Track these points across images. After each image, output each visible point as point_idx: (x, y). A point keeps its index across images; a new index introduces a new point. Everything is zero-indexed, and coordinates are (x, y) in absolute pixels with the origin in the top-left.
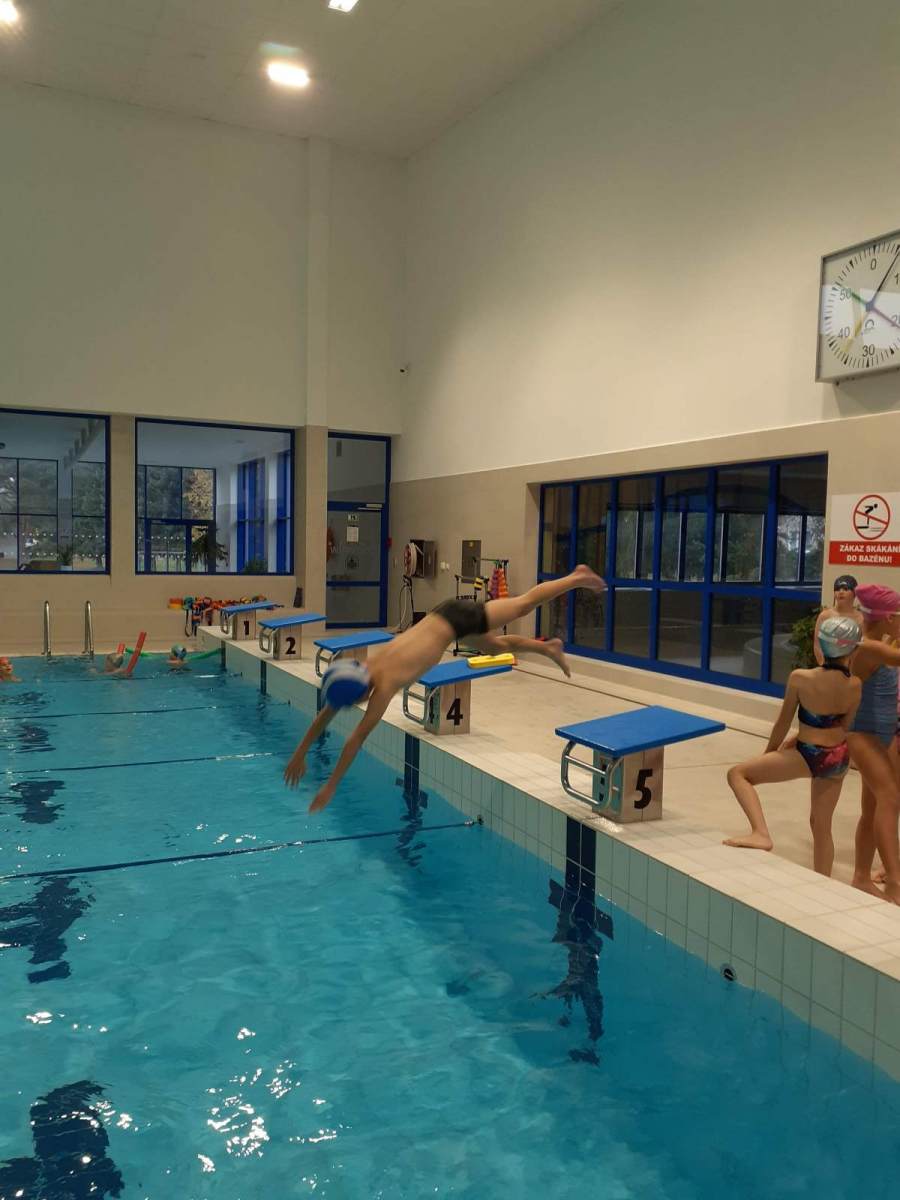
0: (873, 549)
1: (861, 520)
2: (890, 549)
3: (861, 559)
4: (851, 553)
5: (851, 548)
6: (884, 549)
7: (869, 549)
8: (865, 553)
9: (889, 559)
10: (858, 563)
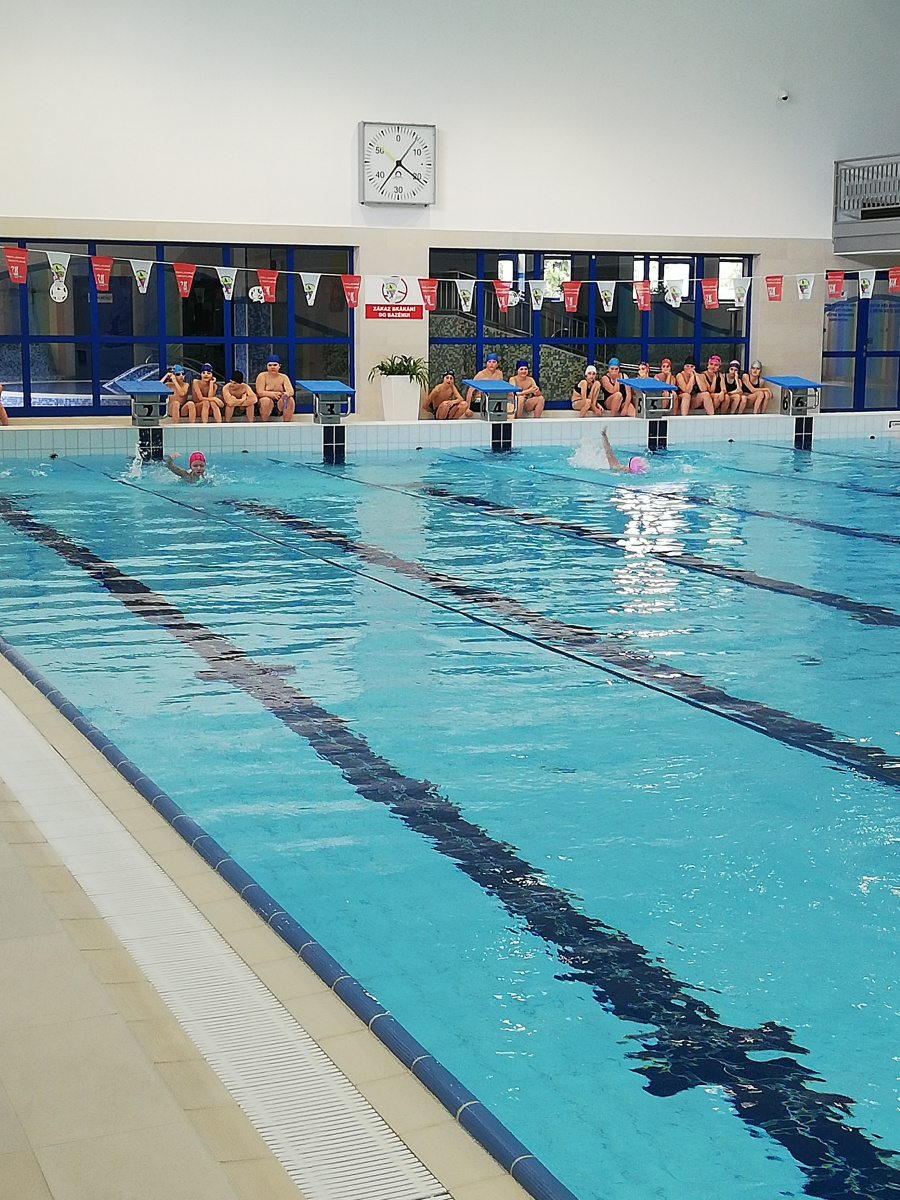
2: (408, 309)
3: (389, 315)
4: (382, 312)
5: (382, 308)
6: (404, 309)
7: (394, 309)
8: (391, 312)
10: (387, 317)
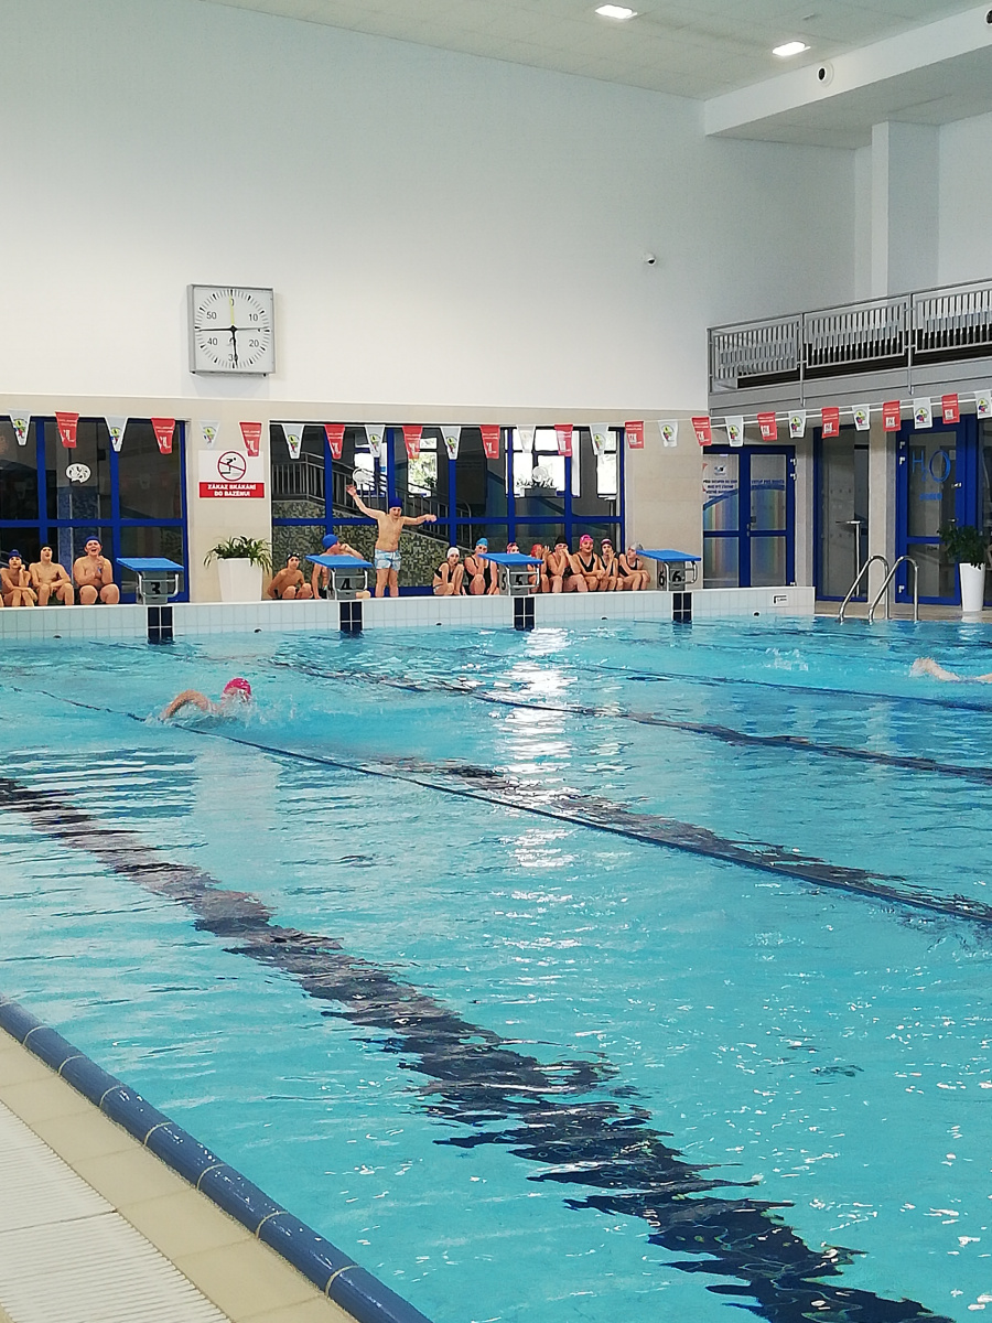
0: (235, 487)
1: (224, 468)
2: (248, 487)
3: (226, 493)
4: (218, 490)
5: (218, 487)
6: (243, 487)
7: (231, 487)
9: (248, 493)
10: (223, 496)
